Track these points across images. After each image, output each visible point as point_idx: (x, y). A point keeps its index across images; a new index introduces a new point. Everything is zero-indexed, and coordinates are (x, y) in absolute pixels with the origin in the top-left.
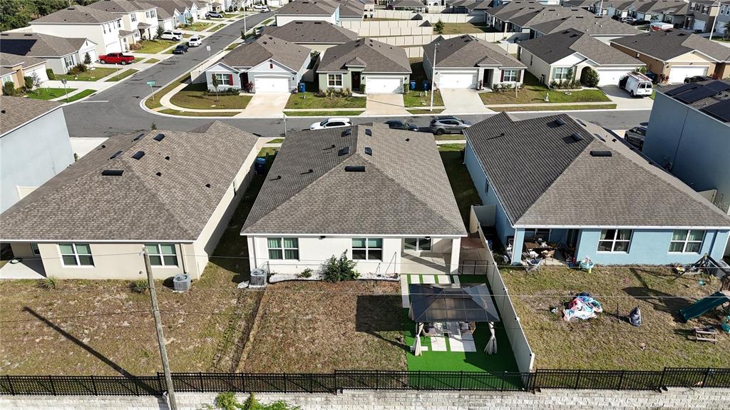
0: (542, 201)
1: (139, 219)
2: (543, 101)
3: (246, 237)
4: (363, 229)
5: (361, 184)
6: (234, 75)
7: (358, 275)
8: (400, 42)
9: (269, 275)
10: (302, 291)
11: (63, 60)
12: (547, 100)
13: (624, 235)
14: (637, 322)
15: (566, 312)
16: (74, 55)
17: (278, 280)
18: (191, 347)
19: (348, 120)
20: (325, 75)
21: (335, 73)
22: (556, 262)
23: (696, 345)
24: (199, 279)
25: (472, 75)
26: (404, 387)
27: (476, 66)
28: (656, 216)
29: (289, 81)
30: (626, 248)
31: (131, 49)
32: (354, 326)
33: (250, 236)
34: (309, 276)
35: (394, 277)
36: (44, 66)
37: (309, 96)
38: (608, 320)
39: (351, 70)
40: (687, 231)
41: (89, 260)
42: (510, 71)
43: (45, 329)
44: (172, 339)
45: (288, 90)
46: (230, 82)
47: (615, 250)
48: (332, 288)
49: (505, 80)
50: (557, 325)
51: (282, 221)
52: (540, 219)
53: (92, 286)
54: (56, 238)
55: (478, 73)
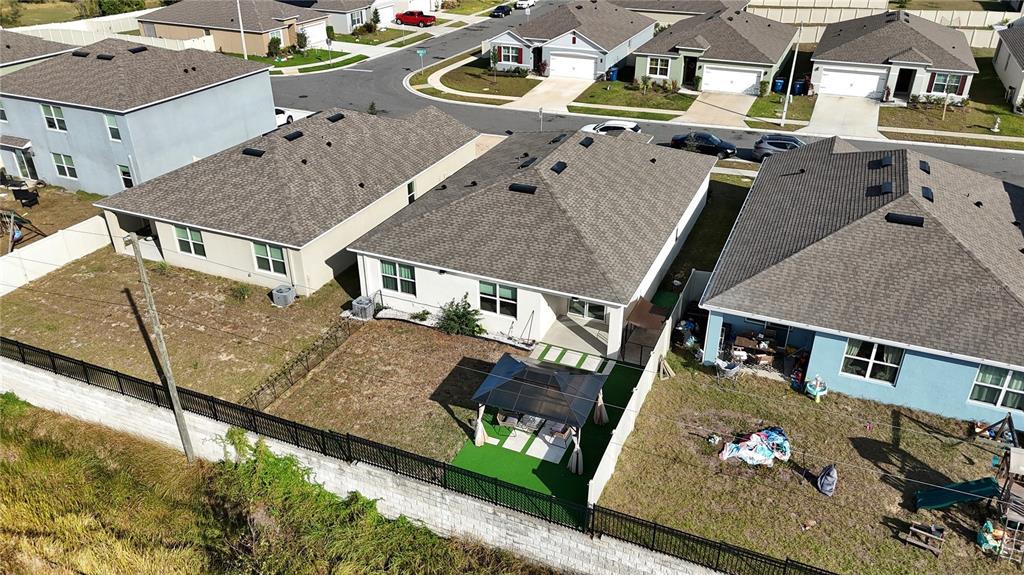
0: (765, 276)
1: (256, 210)
2: (989, 131)
3: (356, 253)
4: (492, 271)
5: (519, 211)
6: (525, 49)
7: (481, 330)
8: (787, 17)
9: (379, 308)
10: (403, 336)
11: (349, 15)
12: (996, 130)
13: (890, 356)
14: (829, 488)
15: (730, 446)
16: (364, 12)
17: (388, 316)
18: (244, 370)
19: (633, 125)
20: (644, 58)
21: (661, 56)
22: (775, 376)
23: (902, 548)
24: (308, 295)
25: (878, 77)
26: (432, 480)
27: (886, 62)
28: (952, 336)
29: (596, 63)
30: (892, 376)
31: (443, 7)
32: (433, 391)
33: (362, 255)
34: (424, 319)
35: (527, 345)
36: (324, 21)
37: (618, 87)
38: (786, 475)
39: (683, 54)
40: (1006, 371)
41: (200, 250)
42: (946, 76)
43: (128, 316)
44: (232, 356)
45: (592, 77)
46: (519, 59)
47: (873, 376)
48: (443, 340)
49: (935, 90)
50: (701, 461)
51: (401, 241)
52: (747, 303)
53: (198, 280)
54: (169, 218)
55: (888, 75)
